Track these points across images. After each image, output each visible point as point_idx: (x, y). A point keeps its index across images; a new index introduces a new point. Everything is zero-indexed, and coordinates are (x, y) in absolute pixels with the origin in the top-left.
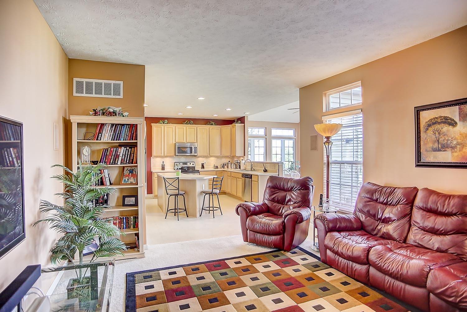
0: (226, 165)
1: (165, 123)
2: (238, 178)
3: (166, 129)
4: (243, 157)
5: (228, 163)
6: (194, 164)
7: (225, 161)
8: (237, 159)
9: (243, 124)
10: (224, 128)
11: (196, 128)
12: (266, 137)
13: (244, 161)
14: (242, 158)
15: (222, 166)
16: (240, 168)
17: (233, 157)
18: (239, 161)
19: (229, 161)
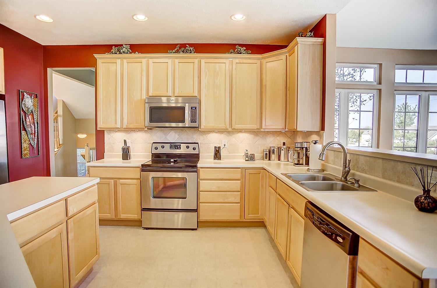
0: (274, 153)
1: (124, 52)
2: (293, 208)
3: (125, 64)
4: (317, 133)
5: (279, 149)
6: (197, 149)
7: (274, 142)
8: (303, 138)
9: (320, 40)
10: (268, 60)
11: (196, 61)
12: (379, 87)
13: (319, 147)
14: (315, 137)
15: (266, 154)
16: (307, 163)
17: (294, 133)
18: (305, 145)
19: (284, 144)
